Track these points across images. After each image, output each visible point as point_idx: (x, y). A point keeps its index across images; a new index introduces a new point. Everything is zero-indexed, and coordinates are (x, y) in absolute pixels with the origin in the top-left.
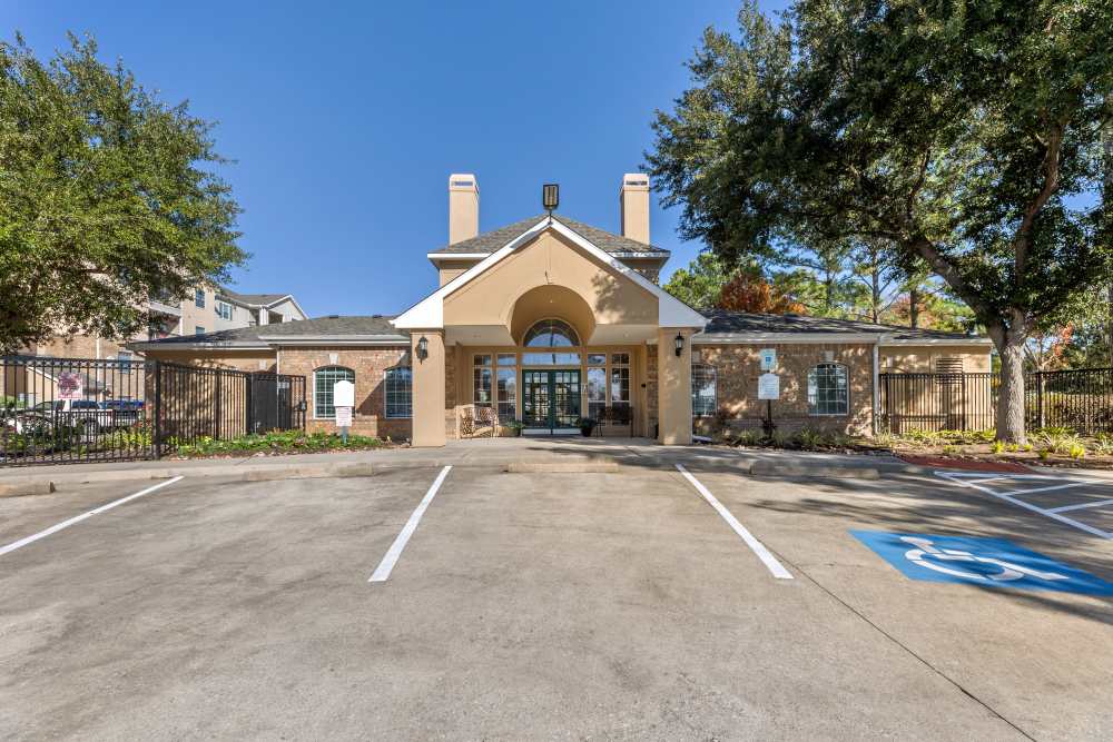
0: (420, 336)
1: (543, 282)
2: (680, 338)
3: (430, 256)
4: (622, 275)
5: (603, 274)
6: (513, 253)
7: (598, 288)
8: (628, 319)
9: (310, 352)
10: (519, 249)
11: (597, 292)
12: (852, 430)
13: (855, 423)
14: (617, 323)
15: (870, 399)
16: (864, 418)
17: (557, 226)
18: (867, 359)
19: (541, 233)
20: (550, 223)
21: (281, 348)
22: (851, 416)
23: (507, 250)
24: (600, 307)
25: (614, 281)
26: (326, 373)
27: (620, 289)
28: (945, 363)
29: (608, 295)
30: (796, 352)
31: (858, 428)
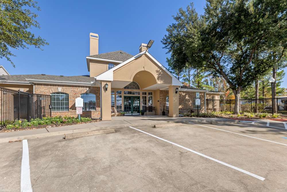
0: (106, 83)
1: (143, 69)
2: (177, 89)
3: (87, 57)
4: (163, 70)
5: (159, 69)
6: (134, 60)
7: (157, 73)
8: (165, 82)
9: (49, 86)
10: (136, 59)
11: (157, 74)
12: (201, 112)
13: (202, 111)
14: (162, 84)
15: (204, 105)
16: (203, 109)
17: (147, 53)
18: (204, 96)
19: (143, 55)
20: (145, 52)
21: (35, 84)
22: (201, 109)
23: (133, 58)
24: (158, 79)
25: (161, 72)
26: (56, 94)
27: (163, 74)
28: (213, 97)
29: (160, 75)
30: (191, 94)
31: (202, 112)
